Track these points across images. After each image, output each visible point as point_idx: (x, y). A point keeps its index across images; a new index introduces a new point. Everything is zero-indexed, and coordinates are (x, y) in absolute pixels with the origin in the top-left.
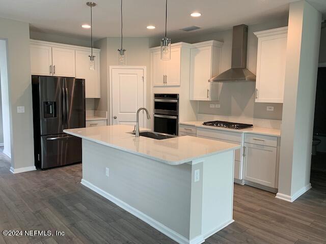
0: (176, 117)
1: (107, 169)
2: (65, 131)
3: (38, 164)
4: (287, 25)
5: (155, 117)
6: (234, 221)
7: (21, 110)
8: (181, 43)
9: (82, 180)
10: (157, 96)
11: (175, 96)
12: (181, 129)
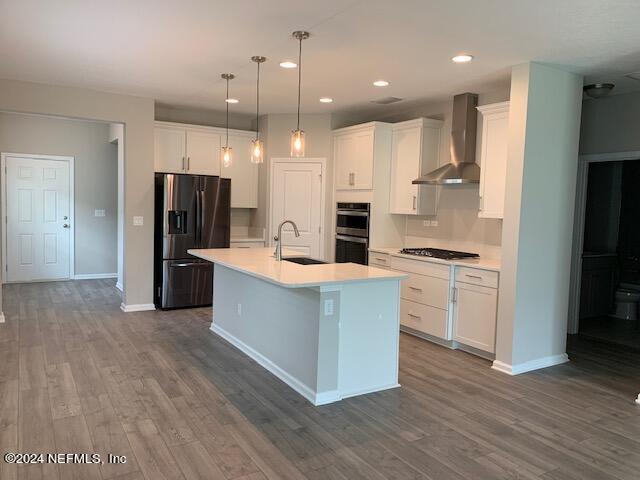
0: (365, 240)
1: (240, 305)
2: (189, 251)
3: (157, 301)
4: (508, 99)
5: (338, 240)
6: (399, 385)
7: (138, 221)
8: (374, 123)
9: (213, 324)
10: (341, 206)
11: (365, 207)
12: (371, 258)
